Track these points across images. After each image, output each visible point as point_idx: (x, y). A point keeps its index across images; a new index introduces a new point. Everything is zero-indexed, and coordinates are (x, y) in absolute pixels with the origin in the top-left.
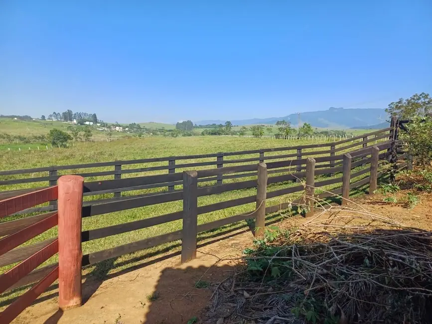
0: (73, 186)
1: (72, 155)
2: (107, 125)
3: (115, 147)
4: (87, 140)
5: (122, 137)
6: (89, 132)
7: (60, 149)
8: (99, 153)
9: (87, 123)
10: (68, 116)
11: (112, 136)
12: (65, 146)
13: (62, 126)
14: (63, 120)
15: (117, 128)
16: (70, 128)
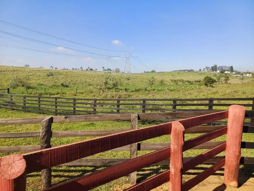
0: (239, 112)
1: (217, 92)
2: (240, 73)
3: (246, 88)
4: (226, 83)
5: (251, 81)
6: (228, 77)
7: (209, 88)
8: (234, 91)
9: (226, 72)
10: (214, 68)
11: (244, 80)
12: (212, 87)
13: (210, 75)
14: (211, 71)
15: (248, 75)
16: (215, 75)
